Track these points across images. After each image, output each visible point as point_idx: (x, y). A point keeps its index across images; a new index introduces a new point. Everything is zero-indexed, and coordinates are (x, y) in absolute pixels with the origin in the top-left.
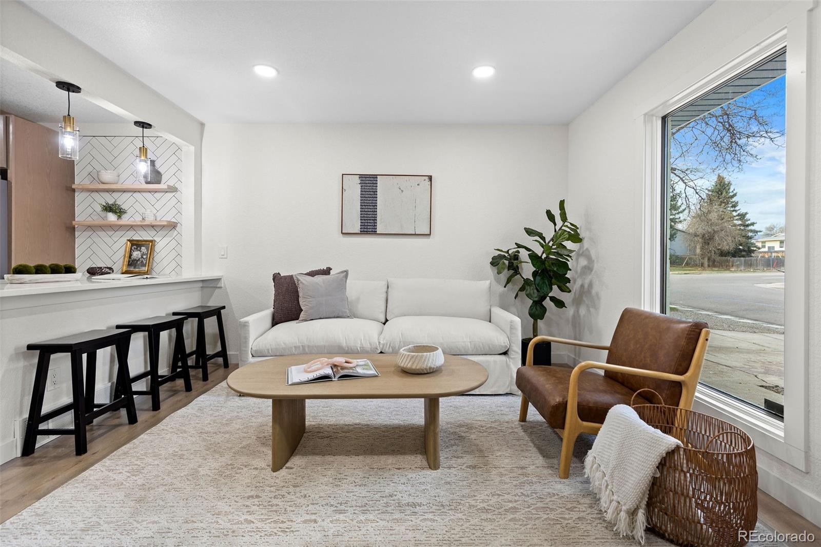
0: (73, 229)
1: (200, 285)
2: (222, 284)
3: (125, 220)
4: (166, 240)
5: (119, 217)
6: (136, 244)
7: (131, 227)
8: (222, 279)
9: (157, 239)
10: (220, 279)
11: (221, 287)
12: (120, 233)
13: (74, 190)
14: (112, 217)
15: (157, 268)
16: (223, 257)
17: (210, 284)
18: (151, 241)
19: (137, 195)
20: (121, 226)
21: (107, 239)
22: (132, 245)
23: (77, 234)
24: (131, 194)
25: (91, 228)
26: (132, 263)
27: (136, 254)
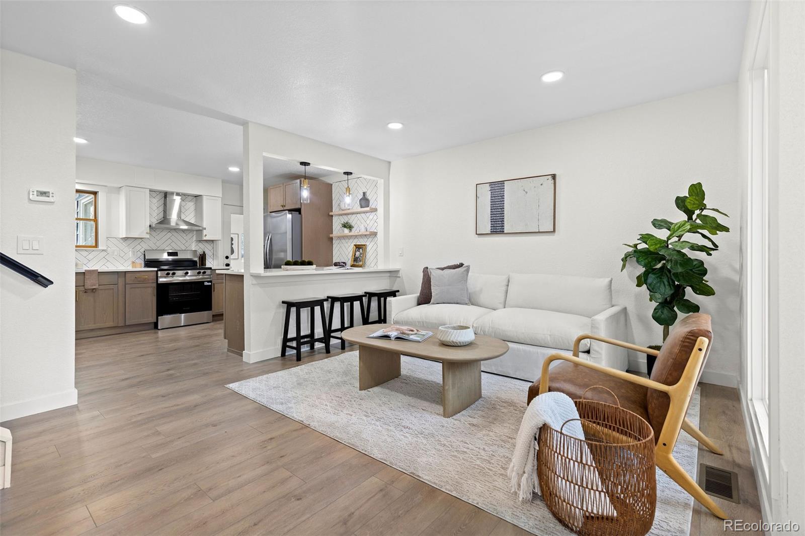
0: (332, 239)
1: (388, 274)
2: (400, 274)
3: (354, 232)
4: (372, 243)
5: (351, 230)
6: (358, 247)
7: (356, 236)
8: (401, 271)
9: (368, 244)
10: (399, 271)
11: (399, 277)
12: (351, 240)
13: (332, 216)
14: (346, 231)
15: (368, 263)
16: (401, 255)
17: (393, 274)
18: (364, 245)
19: (358, 215)
20: (351, 236)
21: (346, 245)
22: (356, 248)
23: (334, 242)
24: (355, 215)
25: (339, 238)
26: (356, 259)
27: (358, 254)
